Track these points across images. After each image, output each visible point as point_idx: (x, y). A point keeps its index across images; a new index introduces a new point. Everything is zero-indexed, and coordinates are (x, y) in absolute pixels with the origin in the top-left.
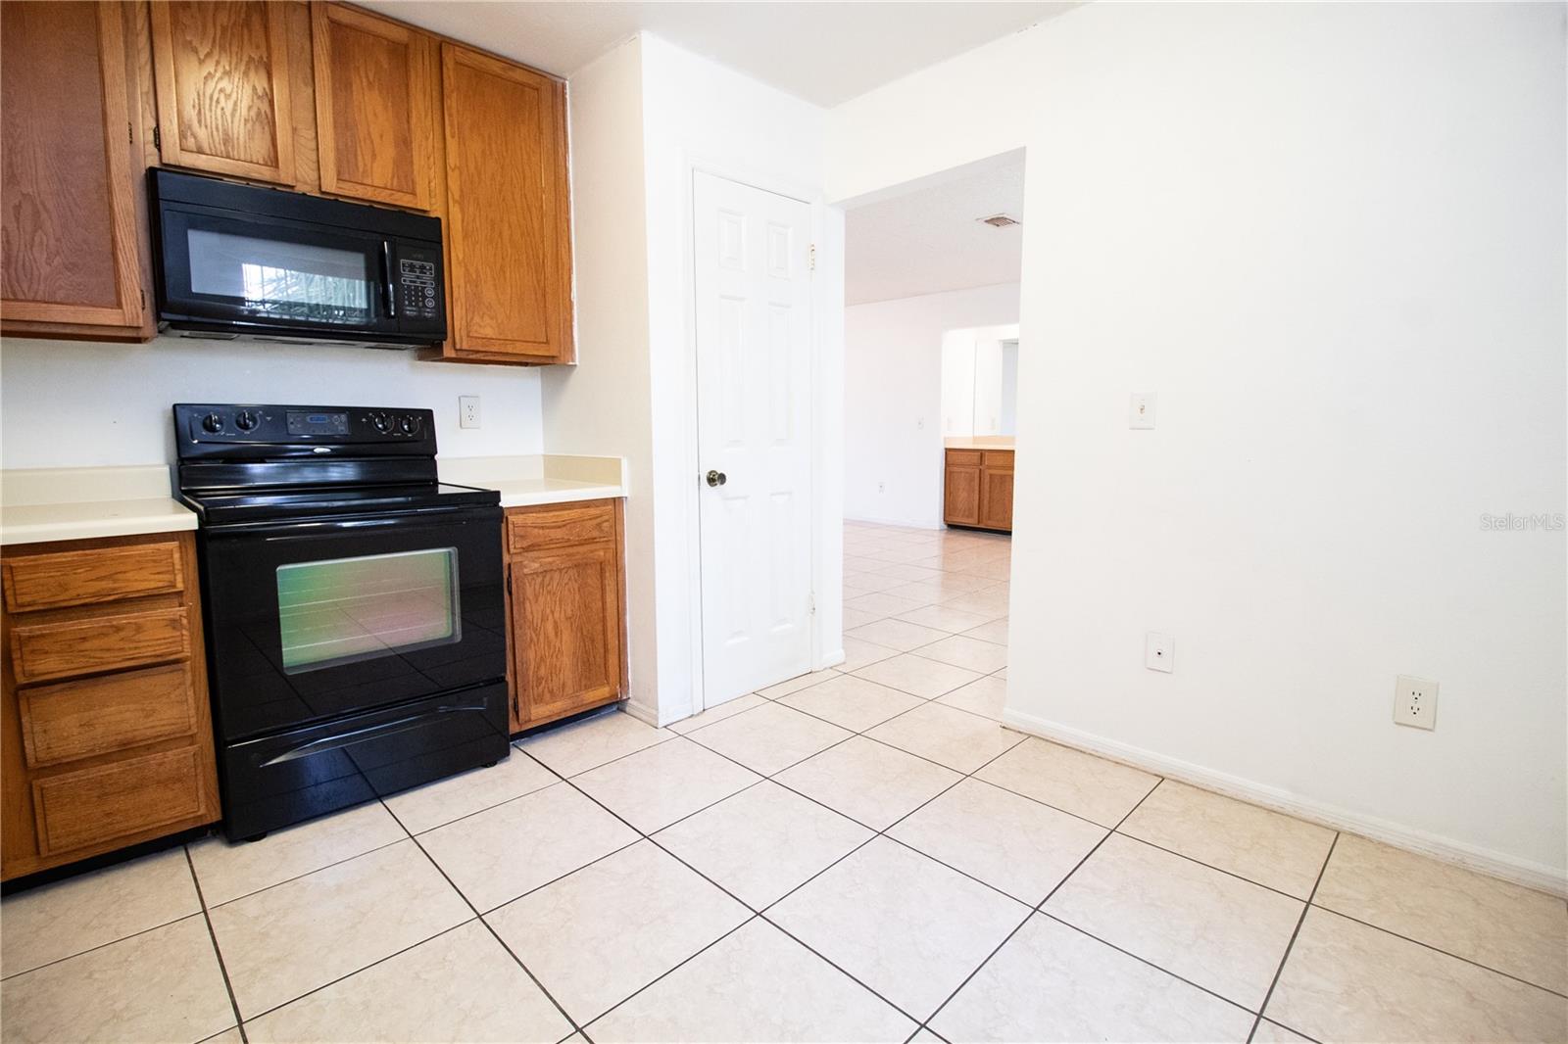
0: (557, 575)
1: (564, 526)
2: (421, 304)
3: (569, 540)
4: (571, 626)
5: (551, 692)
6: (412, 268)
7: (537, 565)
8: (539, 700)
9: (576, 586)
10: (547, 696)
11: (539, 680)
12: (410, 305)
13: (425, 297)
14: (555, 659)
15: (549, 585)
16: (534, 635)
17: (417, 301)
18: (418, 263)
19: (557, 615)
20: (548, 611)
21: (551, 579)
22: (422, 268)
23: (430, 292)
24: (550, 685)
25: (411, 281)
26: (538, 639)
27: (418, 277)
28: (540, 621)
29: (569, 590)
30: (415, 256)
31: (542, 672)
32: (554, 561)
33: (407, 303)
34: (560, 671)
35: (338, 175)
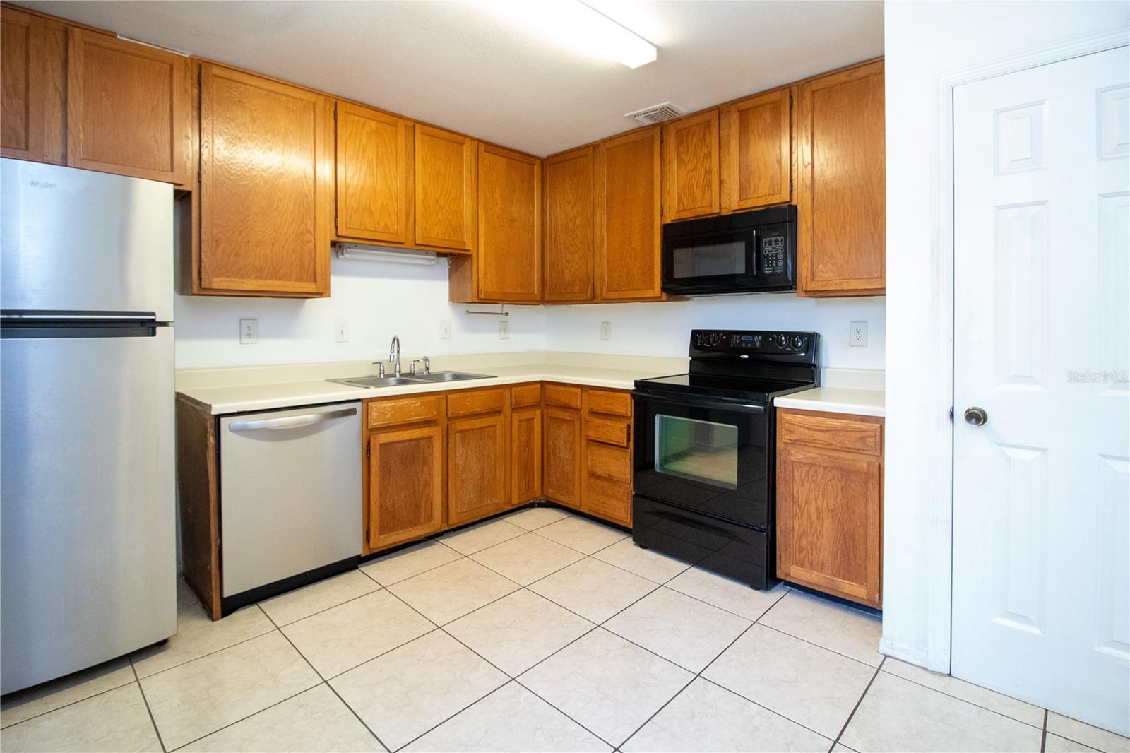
0: (821, 470)
1: (827, 431)
2: (774, 265)
3: (831, 444)
4: (833, 516)
5: (811, 564)
6: (770, 243)
7: (802, 457)
8: (801, 564)
9: (840, 486)
10: (807, 564)
11: (801, 549)
12: (768, 266)
13: (777, 259)
14: (815, 538)
15: (814, 475)
16: (798, 511)
17: (772, 264)
18: (773, 239)
19: (819, 502)
20: (812, 497)
21: (816, 471)
22: (777, 241)
23: (780, 256)
24: (810, 558)
25: (769, 252)
26: (802, 516)
27: (773, 248)
28: (804, 503)
29: (833, 487)
30: (773, 234)
31: (804, 543)
32: (815, 458)
33: (766, 265)
34: (820, 551)
35: (740, 197)
